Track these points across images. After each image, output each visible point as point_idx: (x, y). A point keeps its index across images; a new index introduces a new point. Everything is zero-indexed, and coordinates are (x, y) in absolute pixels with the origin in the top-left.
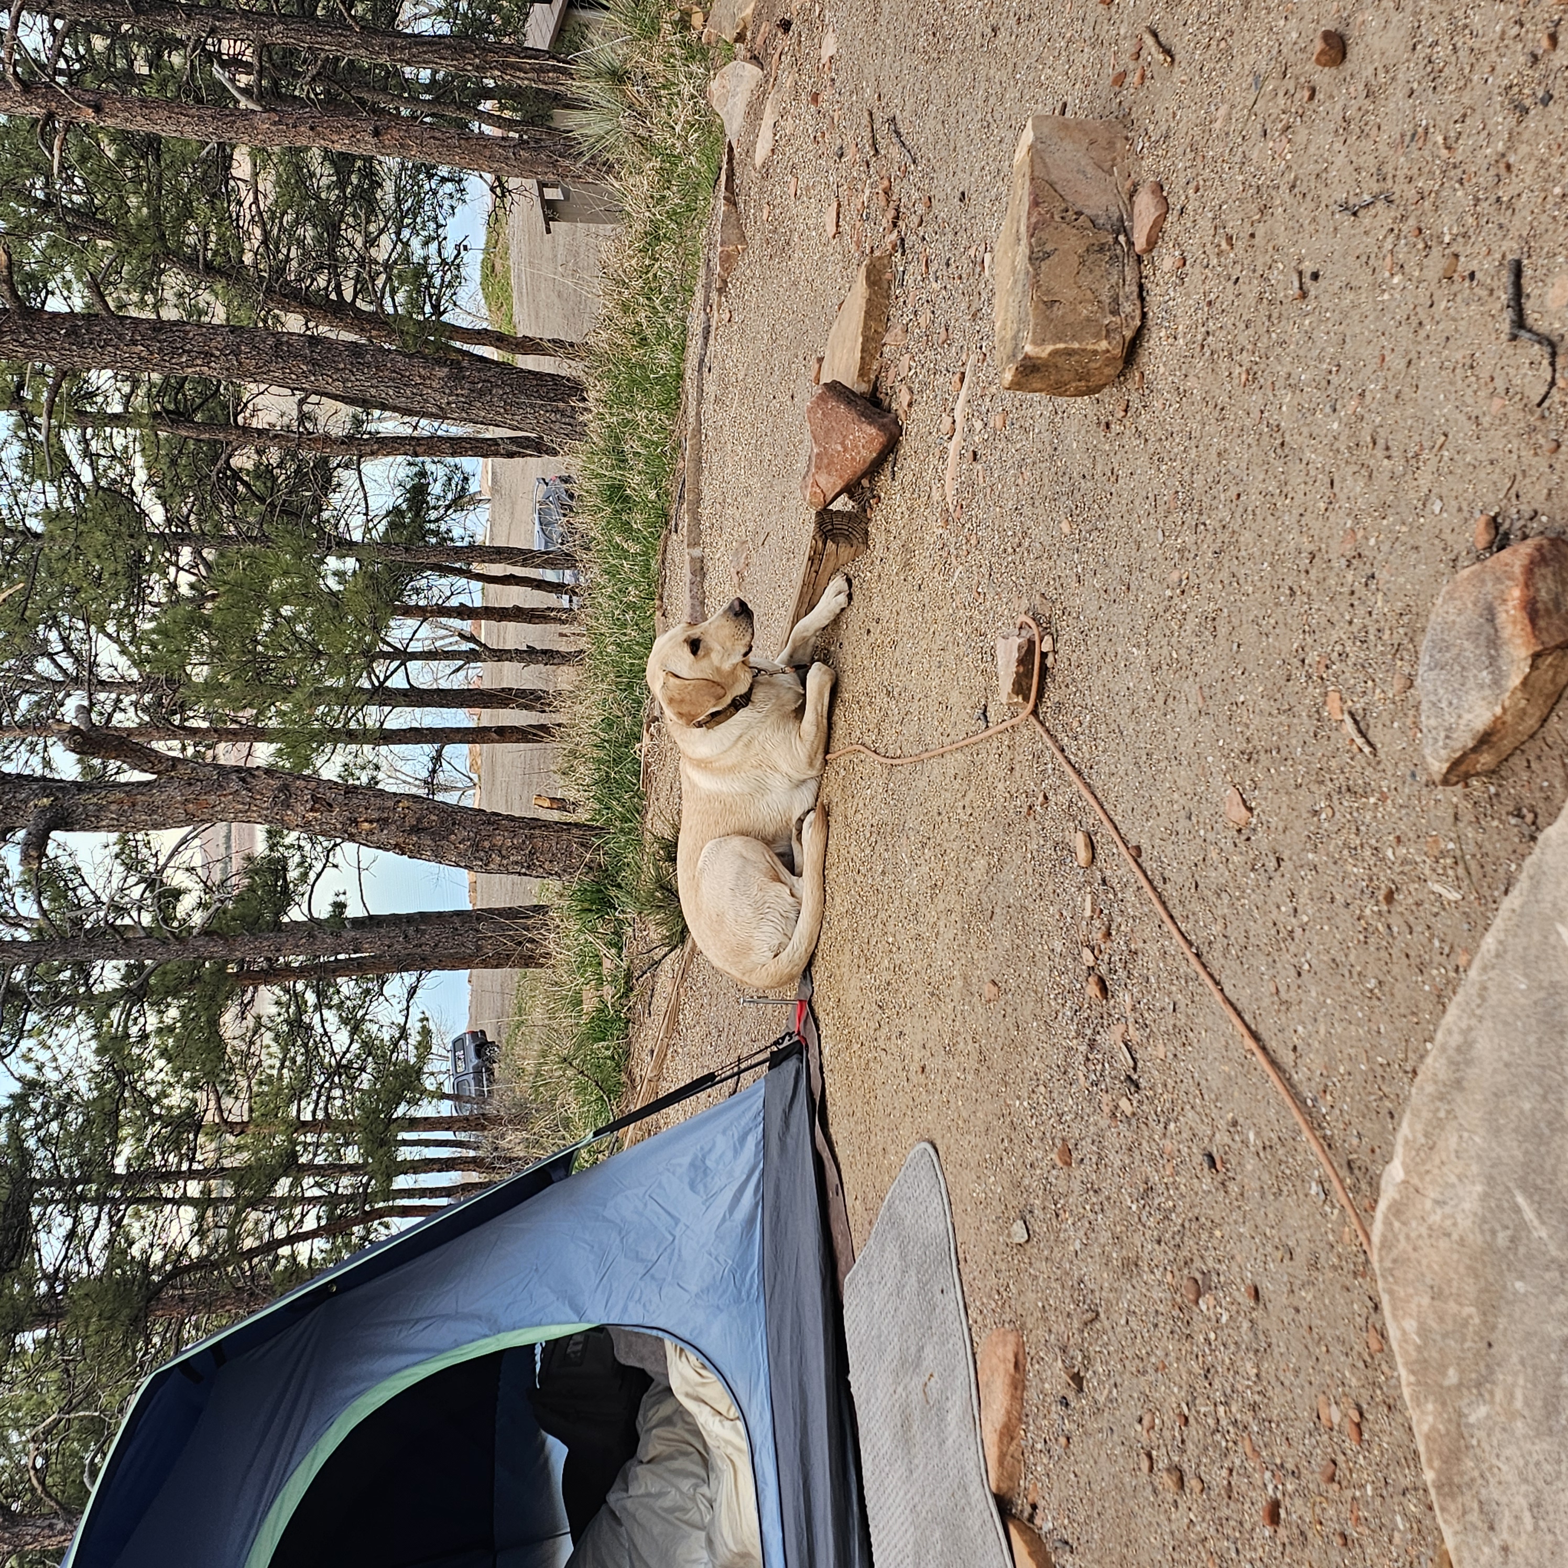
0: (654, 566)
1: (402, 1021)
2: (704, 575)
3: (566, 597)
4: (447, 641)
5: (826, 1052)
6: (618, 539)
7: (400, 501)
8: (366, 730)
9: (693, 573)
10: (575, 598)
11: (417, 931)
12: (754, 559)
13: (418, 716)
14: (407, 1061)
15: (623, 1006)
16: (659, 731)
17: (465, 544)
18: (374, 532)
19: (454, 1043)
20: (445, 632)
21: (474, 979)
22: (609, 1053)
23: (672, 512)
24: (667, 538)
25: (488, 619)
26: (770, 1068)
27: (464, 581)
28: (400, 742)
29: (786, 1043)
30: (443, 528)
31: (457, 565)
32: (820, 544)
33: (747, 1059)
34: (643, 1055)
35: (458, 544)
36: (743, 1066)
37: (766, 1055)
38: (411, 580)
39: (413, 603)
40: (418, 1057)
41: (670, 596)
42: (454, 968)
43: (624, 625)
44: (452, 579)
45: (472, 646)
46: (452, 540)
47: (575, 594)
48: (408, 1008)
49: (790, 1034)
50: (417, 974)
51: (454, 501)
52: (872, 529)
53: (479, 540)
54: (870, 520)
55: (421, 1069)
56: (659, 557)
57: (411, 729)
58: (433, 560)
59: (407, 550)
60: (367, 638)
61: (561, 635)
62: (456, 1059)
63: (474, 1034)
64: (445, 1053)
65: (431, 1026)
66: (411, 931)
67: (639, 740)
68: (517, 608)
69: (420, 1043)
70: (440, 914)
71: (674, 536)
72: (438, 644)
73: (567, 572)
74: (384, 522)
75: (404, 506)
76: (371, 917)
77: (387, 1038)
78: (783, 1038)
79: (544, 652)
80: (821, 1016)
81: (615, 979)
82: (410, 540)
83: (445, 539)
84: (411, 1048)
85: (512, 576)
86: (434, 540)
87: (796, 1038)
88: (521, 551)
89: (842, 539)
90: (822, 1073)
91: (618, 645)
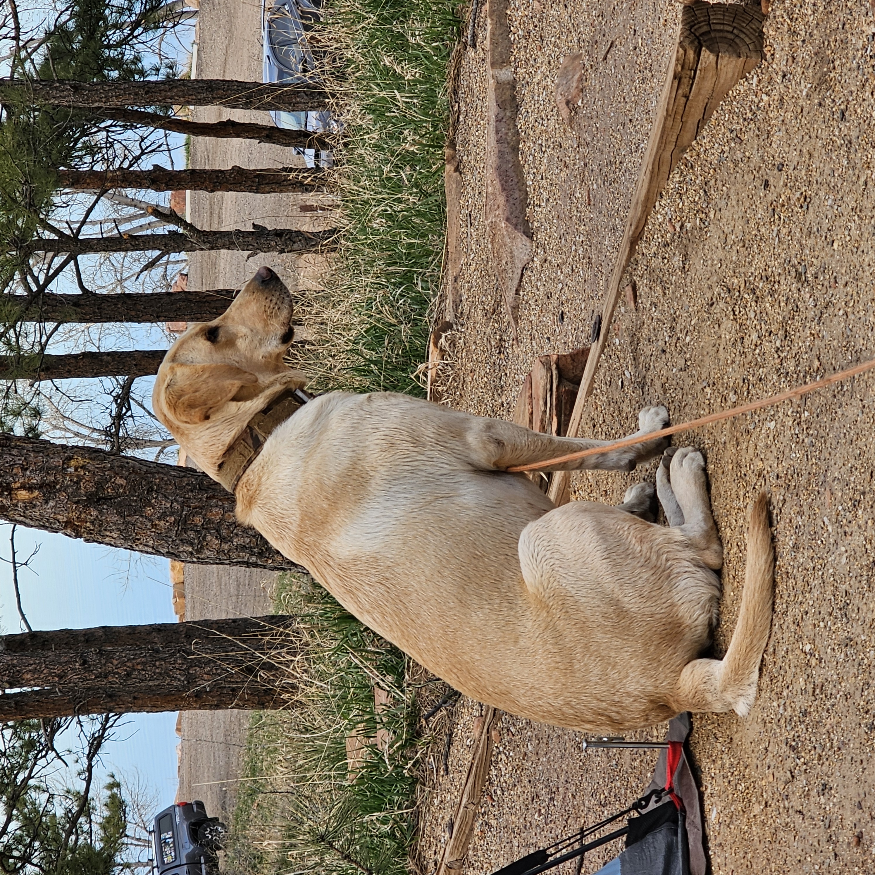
0: (442, 98)
1: (80, 786)
2: (517, 107)
3: (311, 152)
4: (136, 223)
5: (712, 817)
6: (387, 61)
7: (65, 17)
8: (20, 358)
9: (501, 105)
10: (324, 153)
11: (100, 653)
12: (593, 81)
13: (95, 336)
14: (90, 847)
15: (407, 759)
16: (453, 343)
17: (161, 77)
18: (28, 65)
19: (159, 819)
20: (132, 211)
21: (184, 725)
22: (386, 828)
23: (468, 17)
24: (460, 56)
25: (195, 187)
26: (627, 844)
27: (161, 132)
28: (70, 374)
29: (652, 805)
30: (129, 55)
31: (150, 110)
32: (691, 54)
33: (593, 830)
34: (438, 831)
35: (152, 78)
36: (588, 841)
37: (622, 824)
38: (84, 133)
39: (85, 168)
40: (106, 840)
41: (465, 142)
42: (156, 708)
43: (398, 187)
44: (143, 131)
45: (172, 227)
46: (142, 73)
47: (324, 145)
48: (90, 768)
49: (658, 793)
50: (101, 718)
51: (144, 15)
52: (769, 30)
53: (181, 71)
54: (765, 17)
55: (111, 857)
56: (450, 85)
57: (85, 355)
58: (115, 103)
59: (76, 89)
60: (20, 222)
61: (306, 208)
62: (161, 844)
63: (186, 807)
64: (145, 835)
65: (125, 795)
66: (92, 655)
67: (423, 358)
68: (237, 170)
69: (108, 820)
70: (132, 630)
71: (471, 53)
72: (123, 228)
73: (313, 115)
74: (43, 50)
75: (71, 25)
76: (33, 635)
77: (60, 812)
78: (647, 799)
79: (279, 234)
80: (705, 764)
81: (394, 719)
82: (81, 74)
83: (132, 73)
84: (95, 827)
85: (230, 124)
86: (115, 74)
87: (666, 799)
88: (242, 85)
89: (723, 46)
90: (706, 849)
91: (390, 217)
